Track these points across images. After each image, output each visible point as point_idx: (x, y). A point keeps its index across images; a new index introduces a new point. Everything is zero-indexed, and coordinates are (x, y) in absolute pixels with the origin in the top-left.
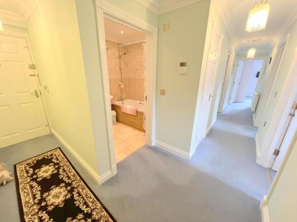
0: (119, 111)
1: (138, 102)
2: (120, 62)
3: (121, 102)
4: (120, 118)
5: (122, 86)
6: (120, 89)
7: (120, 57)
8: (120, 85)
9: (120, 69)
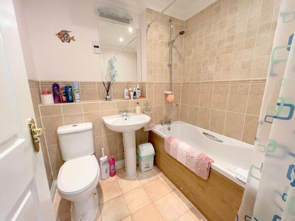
0: (159, 145)
1: (201, 130)
2: (171, 52)
3: (166, 126)
4: (162, 161)
5: (171, 98)
6: (167, 102)
7: (171, 43)
8: (167, 95)
9: (170, 66)
